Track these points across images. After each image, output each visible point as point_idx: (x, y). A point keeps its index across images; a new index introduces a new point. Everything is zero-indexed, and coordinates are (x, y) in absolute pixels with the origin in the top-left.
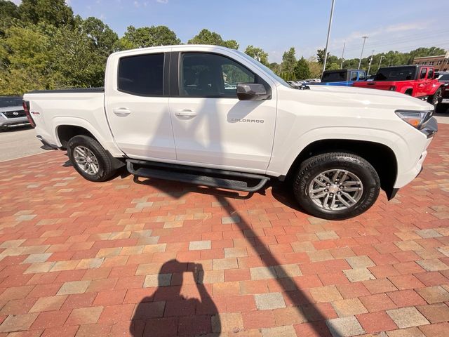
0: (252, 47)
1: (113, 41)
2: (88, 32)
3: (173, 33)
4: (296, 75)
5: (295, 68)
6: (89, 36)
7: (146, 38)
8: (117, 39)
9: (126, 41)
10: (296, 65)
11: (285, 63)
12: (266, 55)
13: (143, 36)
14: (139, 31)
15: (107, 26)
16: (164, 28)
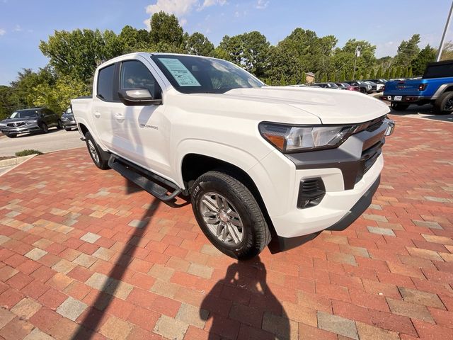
0: (354, 40)
1: (210, 51)
2: (191, 46)
3: (264, 37)
4: (413, 70)
5: (414, 61)
6: (192, 49)
7: (237, 45)
8: (213, 49)
9: (220, 49)
10: (415, 57)
11: (399, 55)
12: (372, 49)
13: (235, 43)
14: (232, 39)
15: (206, 39)
16: (255, 33)
